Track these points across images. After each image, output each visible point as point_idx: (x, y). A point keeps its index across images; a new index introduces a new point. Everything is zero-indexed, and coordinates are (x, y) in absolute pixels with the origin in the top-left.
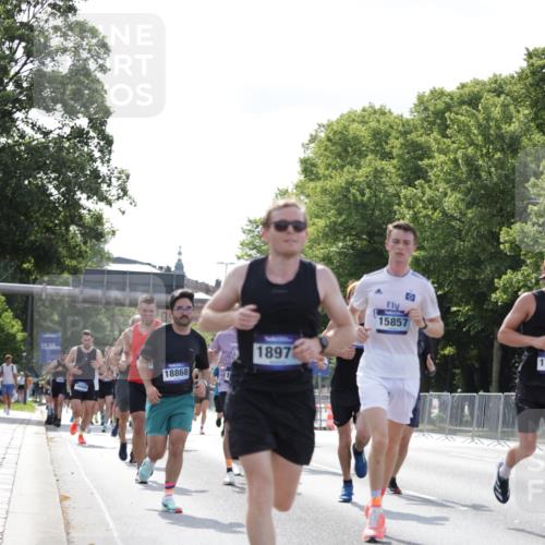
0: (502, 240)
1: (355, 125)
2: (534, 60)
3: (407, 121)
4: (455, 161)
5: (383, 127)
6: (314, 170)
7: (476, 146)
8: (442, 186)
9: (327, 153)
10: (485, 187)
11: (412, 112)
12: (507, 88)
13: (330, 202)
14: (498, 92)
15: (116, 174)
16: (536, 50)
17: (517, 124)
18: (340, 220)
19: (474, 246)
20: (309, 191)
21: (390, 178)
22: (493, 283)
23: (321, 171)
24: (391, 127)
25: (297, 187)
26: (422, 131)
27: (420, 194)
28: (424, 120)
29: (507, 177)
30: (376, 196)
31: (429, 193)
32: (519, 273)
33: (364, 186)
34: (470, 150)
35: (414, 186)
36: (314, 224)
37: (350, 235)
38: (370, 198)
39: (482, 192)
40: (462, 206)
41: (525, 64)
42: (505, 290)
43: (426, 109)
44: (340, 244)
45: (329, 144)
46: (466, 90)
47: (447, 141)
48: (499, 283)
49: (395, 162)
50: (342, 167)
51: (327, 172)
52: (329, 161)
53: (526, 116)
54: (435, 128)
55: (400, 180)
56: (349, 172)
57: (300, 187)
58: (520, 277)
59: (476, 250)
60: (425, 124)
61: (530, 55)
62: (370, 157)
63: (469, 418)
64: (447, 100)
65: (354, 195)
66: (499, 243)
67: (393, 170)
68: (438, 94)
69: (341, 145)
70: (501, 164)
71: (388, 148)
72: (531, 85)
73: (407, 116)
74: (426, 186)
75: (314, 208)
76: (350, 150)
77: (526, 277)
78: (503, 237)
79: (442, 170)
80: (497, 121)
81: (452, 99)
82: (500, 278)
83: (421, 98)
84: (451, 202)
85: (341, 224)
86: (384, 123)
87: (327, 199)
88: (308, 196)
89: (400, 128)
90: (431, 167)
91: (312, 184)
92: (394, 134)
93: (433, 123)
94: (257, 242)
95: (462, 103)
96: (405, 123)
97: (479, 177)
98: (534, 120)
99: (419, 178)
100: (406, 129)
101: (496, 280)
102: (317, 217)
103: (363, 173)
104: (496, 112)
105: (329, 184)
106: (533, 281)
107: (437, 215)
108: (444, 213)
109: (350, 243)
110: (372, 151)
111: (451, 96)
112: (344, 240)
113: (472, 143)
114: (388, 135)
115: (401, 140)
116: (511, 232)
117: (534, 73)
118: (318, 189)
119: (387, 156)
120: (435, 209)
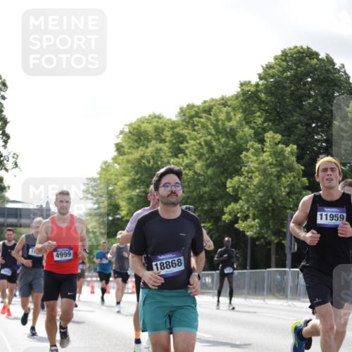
0: (228, 186)
1: (145, 125)
2: (244, 87)
3: (174, 121)
4: (200, 144)
5: (160, 125)
6: (122, 149)
7: (212, 135)
8: (194, 158)
9: (129, 140)
10: (217, 157)
11: (176, 117)
12: (229, 103)
13: (131, 167)
14: (225, 105)
15: (12, 155)
16: (245, 82)
17: (235, 122)
18: (137, 177)
19: (211, 190)
20: (120, 161)
21: (165, 153)
22: (223, 210)
23: (126, 150)
24: (165, 125)
25: (113, 159)
26: (182, 127)
27: (181, 162)
28: (183, 121)
29: (229, 151)
30: (157, 164)
31: (186, 161)
32: (238, 204)
33: (150, 158)
34: (209, 138)
35: (178, 158)
36: (122, 180)
37: (143, 185)
38: (153, 165)
39: (216, 160)
40: (204, 168)
41: (239, 90)
42: (230, 214)
43: (184, 115)
44: (138, 191)
45: (130, 135)
46: (207, 104)
47: (195, 133)
48: (227, 210)
49: (167, 144)
50: (138, 148)
51: (129, 151)
52: (130, 144)
53: (240, 118)
54: (190, 126)
55: (170, 154)
56: (142, 150)
57: (115, 159)
58: (239, 207)
59: (213, 192)
60: (184, 123)
61: (242, 85)
62: (154, 142)
63: (211, 285)
64: (196, 109)
65: (144, 163)
66: (226, 188)
67: (166, 149)
68: (191, 107)
69: (137, 135)
70: (226, 145)
71: (163, 137)
72: (242, 100)
73: (174, 119)
74: (185, 157)
75: (123, 171)
76: (142, 138)
77: (242, 207)
78: (228, 185)
79: (193, 149)
80: (223, 121)
81: (199, 109)
82: (227, 207)
83: (181, 109)
84: (199, 165)
85: (138, 179)
86: (161, 123)
87: (129, 165)
88: (119, 164)
89: (170, 126)
90: (187, 148)
91: (121, 158)
92: (167, 129)
93: (188, 123)
94: (91, 190)
95: (205, 111)
96: (173, 123)
97: (214, 151)
98: (244, 120)
99: (181, 153)
100: (173, 126)
101: (225, 209)
102: (124, 175)
103: (149, 151)
104: (222, 116)
105: (130, 157)
106: (246, 208)
107: (191, 173)
108: (195, 172)
109: (143, 190)
110: (155, 139)
111: (198, 107)
112: (139, 188)
113: (210, 134)
114: (163, 130)
115: (171, 132)
116: (233, 182)
117: (244, 94)
118: (125, 160)
119: (163, 141)
120: (190, 170)
